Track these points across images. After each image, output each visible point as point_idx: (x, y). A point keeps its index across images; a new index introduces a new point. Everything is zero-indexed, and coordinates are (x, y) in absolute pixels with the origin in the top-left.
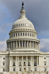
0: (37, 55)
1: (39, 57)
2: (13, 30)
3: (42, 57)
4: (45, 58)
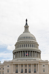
0: (37, 63)
1: (38, 65)
2: (19, 42)
3: (42, 64)
4: (44, 66)
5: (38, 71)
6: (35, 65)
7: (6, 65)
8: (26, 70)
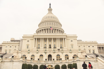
3: (69, 39)
4: (72, 41)
5: (65, 47)
6: (61, 39)
7: (26, 40)
8: (50, 45)
